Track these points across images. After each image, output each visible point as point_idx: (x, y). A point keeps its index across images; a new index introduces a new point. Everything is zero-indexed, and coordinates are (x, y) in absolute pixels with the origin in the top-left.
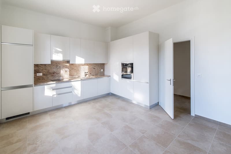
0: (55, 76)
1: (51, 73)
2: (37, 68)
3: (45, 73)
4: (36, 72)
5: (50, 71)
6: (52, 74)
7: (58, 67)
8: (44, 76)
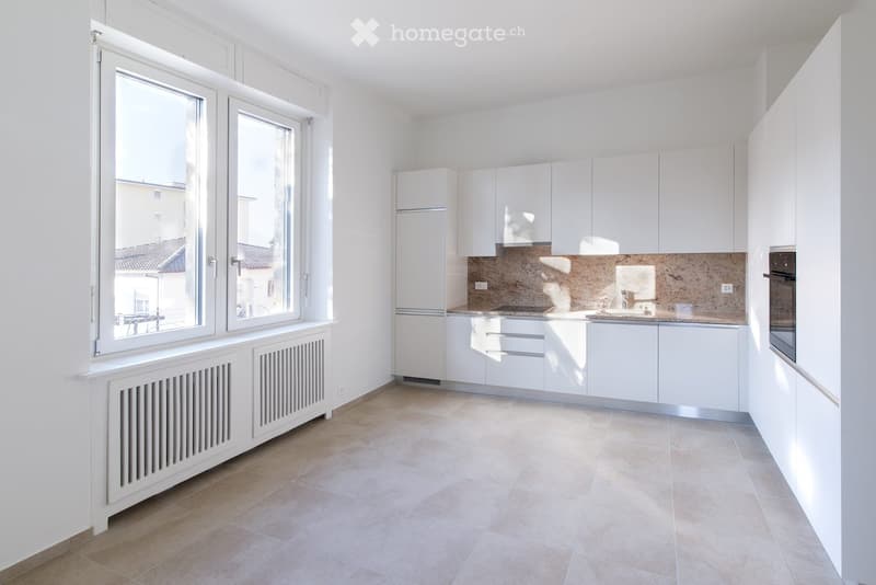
0: (519, 294)
1: (507, 285)
2: (475, 269)
3: (493, 283)
4: (473, 278)
5: (506, 279)
6: (511, 288)
7: (528, 266)
8: (492, 293)
